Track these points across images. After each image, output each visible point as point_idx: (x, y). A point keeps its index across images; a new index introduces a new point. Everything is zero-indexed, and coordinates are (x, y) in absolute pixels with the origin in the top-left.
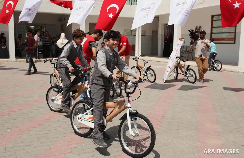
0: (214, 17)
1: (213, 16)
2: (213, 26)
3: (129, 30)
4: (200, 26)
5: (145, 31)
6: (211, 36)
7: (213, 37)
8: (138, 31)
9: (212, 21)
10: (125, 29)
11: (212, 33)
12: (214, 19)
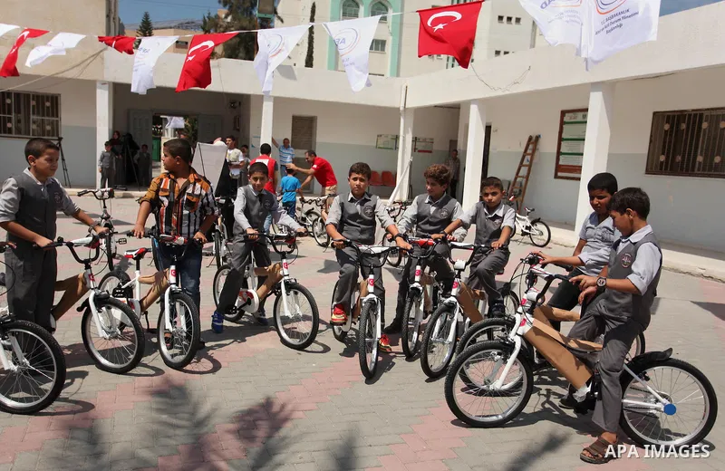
0: (567, 115)
1: (563, 113)
2: (564, 136)
3: (390, 137)
4: (537, 134)
5: (432, 139)
6: (558, 159)
7: (561, 163)
8: (404, 140)
9: (562, 123)
10: (379, 133)
11: (559, 153)
12: (566, 119)
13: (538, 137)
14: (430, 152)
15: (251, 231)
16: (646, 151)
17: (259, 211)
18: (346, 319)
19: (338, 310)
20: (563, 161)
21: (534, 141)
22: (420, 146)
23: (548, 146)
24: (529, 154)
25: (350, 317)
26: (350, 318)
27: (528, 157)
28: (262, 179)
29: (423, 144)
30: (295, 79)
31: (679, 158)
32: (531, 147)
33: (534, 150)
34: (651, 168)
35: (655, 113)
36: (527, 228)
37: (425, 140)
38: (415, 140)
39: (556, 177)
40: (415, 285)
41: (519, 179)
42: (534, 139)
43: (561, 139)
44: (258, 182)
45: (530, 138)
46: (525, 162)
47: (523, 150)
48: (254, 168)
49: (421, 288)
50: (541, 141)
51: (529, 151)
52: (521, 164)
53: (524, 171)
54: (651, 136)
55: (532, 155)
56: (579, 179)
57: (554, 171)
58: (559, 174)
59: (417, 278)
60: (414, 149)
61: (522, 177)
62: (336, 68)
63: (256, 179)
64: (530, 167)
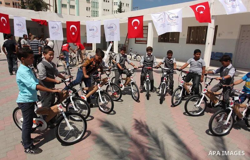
7: (136, 40)
30: (63, 18)
31: (166, 38)
34: (159, 41)
36: (135, 57)
39: (135, 43)
41: (126, 44)
46: (127, 39)
47: (126, 37)
53: (127, 42)
57: (135, 42)
62: (79, 15)
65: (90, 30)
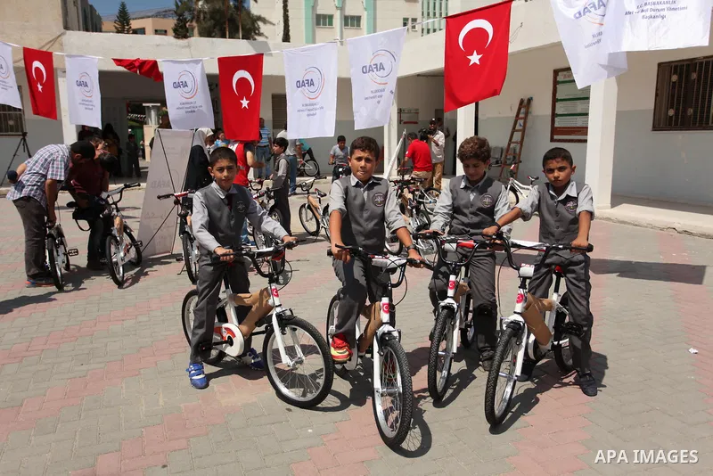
0: (560, 74)
1: (556, 72)
2: (558, 97)
4: (529, 96)
5: (417, 110)
6: (553, 122)
7: (556, 126)
9: (556, 83)
11: (554, 115)
12: (560, 78)
13: (530, 100)
14: (416, 123)
15: (221, 251)
16: (652, 106)
17: (230, 218)
18: (350, 355)
19: (339, 341)
20: (559, 123)
21: (525, 104)
22: (405, 117)
23: (542, 108)
24: (521, 118)
25: (356, 349)
26: (355, 351)
27: (521, 122)
28: (229, 168)
29: (408, 115)
31: (691, 111)
32: (523, 110)
33: (527, 114)
34: (659, 125)
35: (660, 65)
37: (409, 112)
38: (400, 111)
39: (552, 140)
40: (449, 301)
41: (512, 146)
42: (526, 102)
43: (555, 100)
44: (225, 173)
45: (522, 101)
46: (518, 127)
47: (515, 115)
48: (217, 155)
49: (455, 306)
50: (534, 103)
51: (521, 115)
52: (514, 130)
53: (517, 137)
54: (657, 90)
55: (525, 119)
56: (586, 141)
57: (549, 134)
58: (555, 137)
59: (451, 292)
60: (400, 121)
61: (516, 143)
63: (221, 170)
64: (523, 131)
65: (300, 84)
